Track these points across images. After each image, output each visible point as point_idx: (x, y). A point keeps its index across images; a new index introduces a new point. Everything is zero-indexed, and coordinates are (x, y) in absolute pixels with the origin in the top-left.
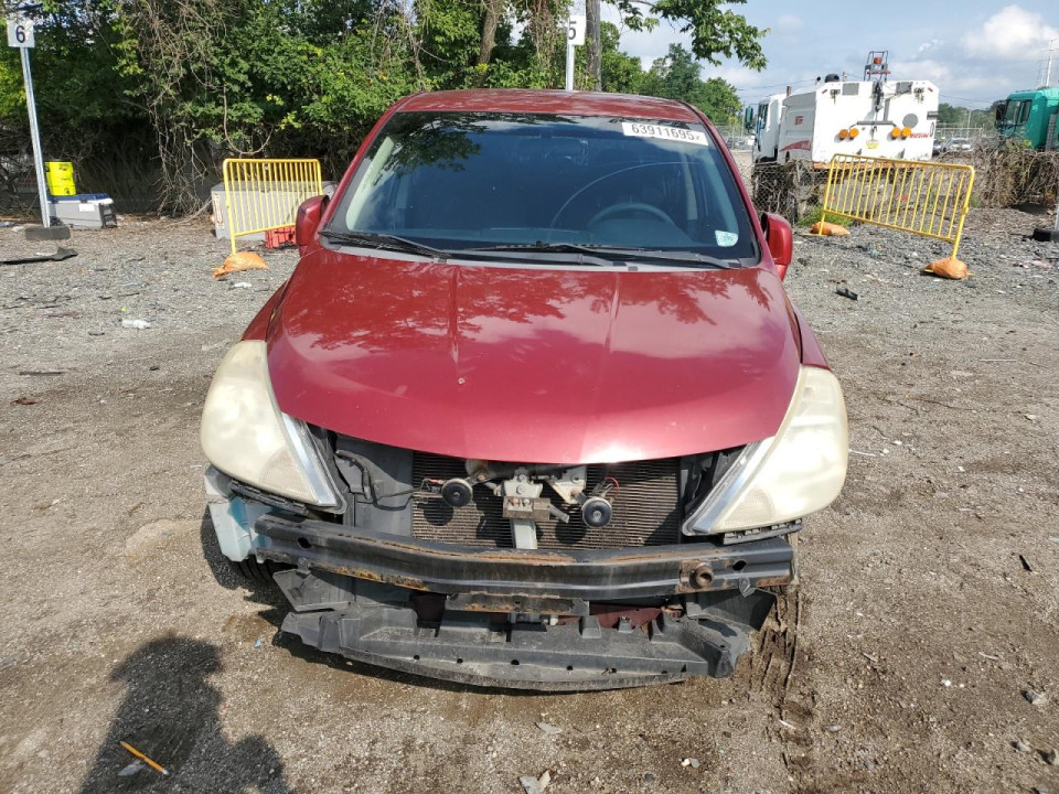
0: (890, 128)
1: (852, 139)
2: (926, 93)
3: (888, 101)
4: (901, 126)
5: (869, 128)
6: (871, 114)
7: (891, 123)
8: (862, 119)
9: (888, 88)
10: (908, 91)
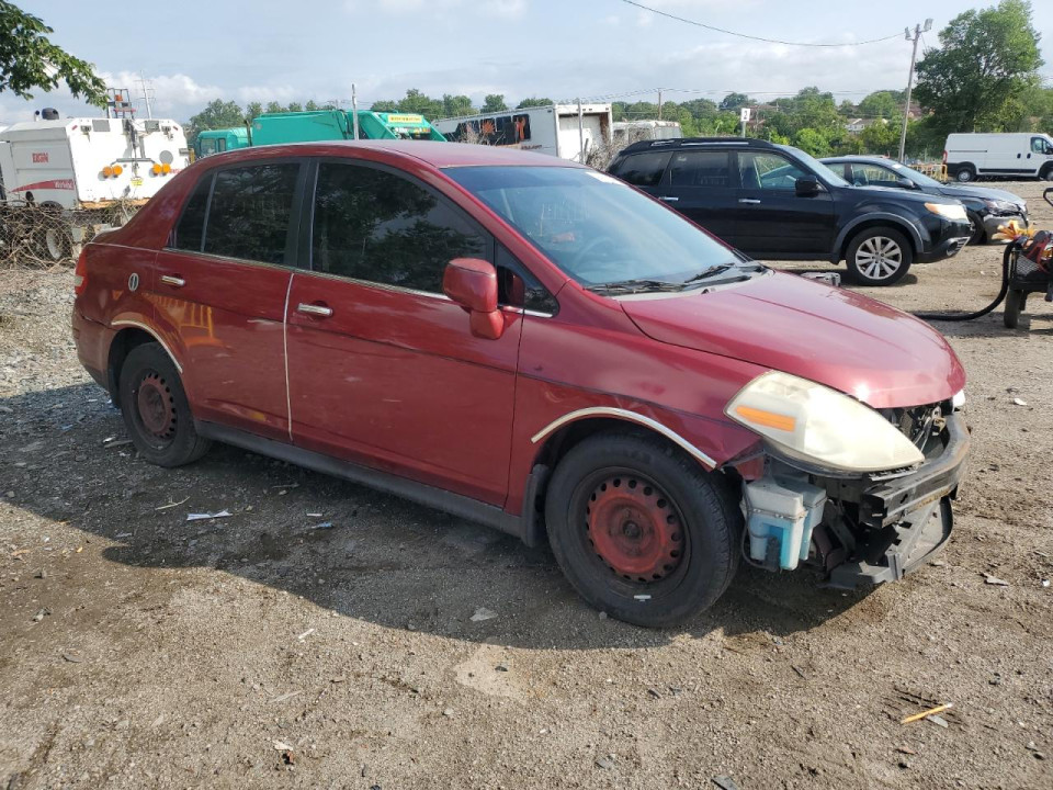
0: (150, 165)
1: (116, 176)
2: (173, 131)
3: (141, 138)
4: (159, 163)
5: (130, 165)
6: (128, 151)
7: (149, 160)
8: (121, 157)
9: (138, 125)
10: (157, 129)
